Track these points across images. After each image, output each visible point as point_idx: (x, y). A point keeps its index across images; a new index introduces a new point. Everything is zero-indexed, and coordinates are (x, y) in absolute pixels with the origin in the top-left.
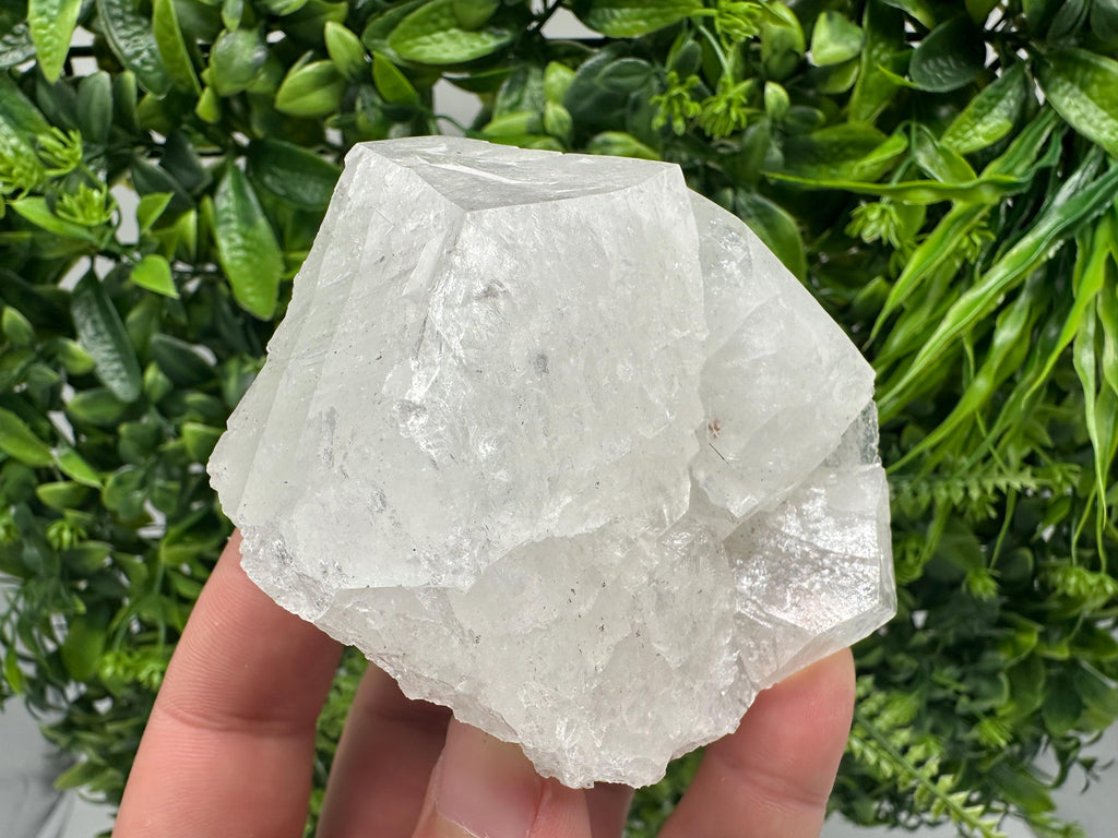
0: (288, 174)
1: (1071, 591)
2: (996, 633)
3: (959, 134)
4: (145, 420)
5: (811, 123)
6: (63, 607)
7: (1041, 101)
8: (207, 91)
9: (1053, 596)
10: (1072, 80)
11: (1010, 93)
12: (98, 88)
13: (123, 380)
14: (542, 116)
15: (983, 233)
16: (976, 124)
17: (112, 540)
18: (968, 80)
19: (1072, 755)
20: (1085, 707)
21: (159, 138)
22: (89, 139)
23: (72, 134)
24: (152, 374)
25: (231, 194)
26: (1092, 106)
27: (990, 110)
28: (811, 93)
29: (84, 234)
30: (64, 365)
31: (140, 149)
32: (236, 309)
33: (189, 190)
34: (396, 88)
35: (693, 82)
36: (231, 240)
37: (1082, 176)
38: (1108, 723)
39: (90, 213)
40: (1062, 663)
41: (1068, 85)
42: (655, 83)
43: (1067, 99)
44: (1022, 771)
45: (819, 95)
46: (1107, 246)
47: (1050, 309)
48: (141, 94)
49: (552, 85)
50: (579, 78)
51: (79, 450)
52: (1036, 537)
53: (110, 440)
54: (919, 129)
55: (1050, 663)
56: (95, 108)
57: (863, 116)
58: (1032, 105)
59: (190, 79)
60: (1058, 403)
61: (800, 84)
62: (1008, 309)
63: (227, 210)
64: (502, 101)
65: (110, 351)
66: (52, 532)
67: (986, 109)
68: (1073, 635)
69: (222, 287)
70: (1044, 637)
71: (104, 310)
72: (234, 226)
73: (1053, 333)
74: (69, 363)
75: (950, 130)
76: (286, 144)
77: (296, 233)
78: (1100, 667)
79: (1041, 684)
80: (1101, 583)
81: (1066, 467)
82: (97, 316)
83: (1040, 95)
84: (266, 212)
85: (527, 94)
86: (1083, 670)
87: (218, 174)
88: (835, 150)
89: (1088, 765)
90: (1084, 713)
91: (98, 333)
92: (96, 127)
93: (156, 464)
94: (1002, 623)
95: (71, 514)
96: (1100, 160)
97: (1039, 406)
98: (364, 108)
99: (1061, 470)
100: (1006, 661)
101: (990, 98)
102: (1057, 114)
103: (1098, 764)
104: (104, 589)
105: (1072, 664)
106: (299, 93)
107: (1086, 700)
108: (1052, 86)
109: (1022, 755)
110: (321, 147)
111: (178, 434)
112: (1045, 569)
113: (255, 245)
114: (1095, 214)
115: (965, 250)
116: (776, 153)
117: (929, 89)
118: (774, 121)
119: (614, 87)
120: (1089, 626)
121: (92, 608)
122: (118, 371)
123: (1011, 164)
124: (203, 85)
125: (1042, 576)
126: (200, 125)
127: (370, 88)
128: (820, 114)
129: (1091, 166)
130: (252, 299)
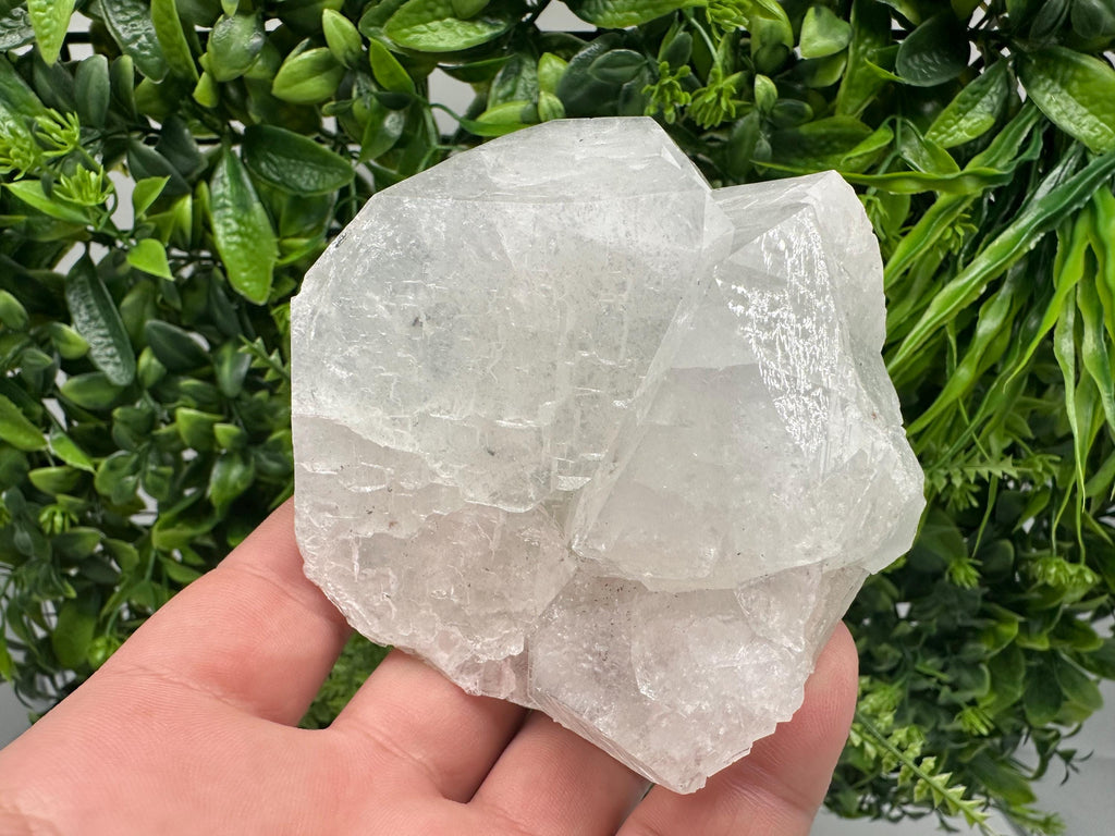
0: (284, 160)
1: (1051, 581)
2: (977, 623)
3: (943, 128)
4: (138, 405)
5: (799, 115)
6: (54, 593)
7: (1023, 99)
8: (204, 74)
9: (1034, 587)
10: (1053, 77)
11: (993, 89)
12: (96, 70)
13: (116, 364)
14: (536, 105)
15: (965, 225)
16: (960, 119)
17: (104, 526)
18: (952, 77)
19: (1052, 746)
20: (1066, 699)
21: (156, 125)
22: (86, 124)
23: (69, 115)
24: (146, 359)
25: (227, 180)
26: (1073, 103)
27: (974, 106)
28: (799, 87)
29: (80, 217)
30: (58, 350)
31: (136, 135)
32: (231, 294)
33: (185, 175)
34: (392, 75)
35: (684, 72)
36: (226, 225)
37: (1062, 171)
38: (1087, 714)
39: (87, 194)
40: (1042, 654)
41: (1050, 81)
42: (647, 75)
43: (1048, 96)
44: (1003, 762)
45: (807, 88)
46: (1087, 238)
47: (1031, 302)
48: (138, 79)
49: (545, 75)
50: (572, 67)
51: (72, 435)
52: (1017, 527)
53: (103, 425)
54: (903, 124)
55: (1030, 653)
56: (93, 90)
57: (850, 110)
58: (1014, 102)
59: (187, 63)
60: (1039, 395)
61: (788, 78)
62: (990, 299)
63: (223, 195)
64: (496, 91)
65: (104, 336)
66: (44, 517)
67: (969, 104)
68: (1052, 627)
69: (218, 273)
70: (1024, 628)
71: (99, 294)
72: (230, 211)
73: (1033, 324)
74: (63, 346)
75: (933, 125)
76: (283, 130)
77: (290, 220)
78: (1079, 658)
79: (1022, 675)
80: (1081, 573)
81: (1046, 458)
82: (92, 302)
83: (1022, 92)
84: (260, 200)
85: (521, 84)
86: (1063, 661)
87: (214, 161)
88: (823, 143)
89: (1068, 757)
90: (1064, 704)
91: (93, 318)
92: (93, 109)
93: (149, 449)
94: (984, 614)
95: (62, 498)
96: (1079, 155)
97: (1020, 398)
98: (360, 95)
99: (1041, 460)
100: (988, 652)
101: (973, 93)
102: (1038, 110)
103: (1077, 756)
104: (96, 575)
105: (1052, 655)
106: (295, 79)
107: (1066, 692)
108: (1033, 83)
109: (1003, 747)
110: (317, 135)
111: (172, 419)
112: (1025, 560)
113: (250, 230)
114: (1075, 207)
115: (949, 241)
116: (765, 145)
117: (914, 84)
118: (763, 112)
119: (606, 77)
120: (1068, 618)
121: (84, 594)
122: (112, 356)
123: (994, 158)
124: (200, 70)
125: (1023, 568)
126: (197, 110)
127: (365, 75)
128: (807, 107)
129: (1071, 161)
130: (246, 284)
